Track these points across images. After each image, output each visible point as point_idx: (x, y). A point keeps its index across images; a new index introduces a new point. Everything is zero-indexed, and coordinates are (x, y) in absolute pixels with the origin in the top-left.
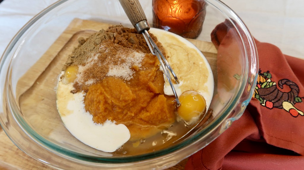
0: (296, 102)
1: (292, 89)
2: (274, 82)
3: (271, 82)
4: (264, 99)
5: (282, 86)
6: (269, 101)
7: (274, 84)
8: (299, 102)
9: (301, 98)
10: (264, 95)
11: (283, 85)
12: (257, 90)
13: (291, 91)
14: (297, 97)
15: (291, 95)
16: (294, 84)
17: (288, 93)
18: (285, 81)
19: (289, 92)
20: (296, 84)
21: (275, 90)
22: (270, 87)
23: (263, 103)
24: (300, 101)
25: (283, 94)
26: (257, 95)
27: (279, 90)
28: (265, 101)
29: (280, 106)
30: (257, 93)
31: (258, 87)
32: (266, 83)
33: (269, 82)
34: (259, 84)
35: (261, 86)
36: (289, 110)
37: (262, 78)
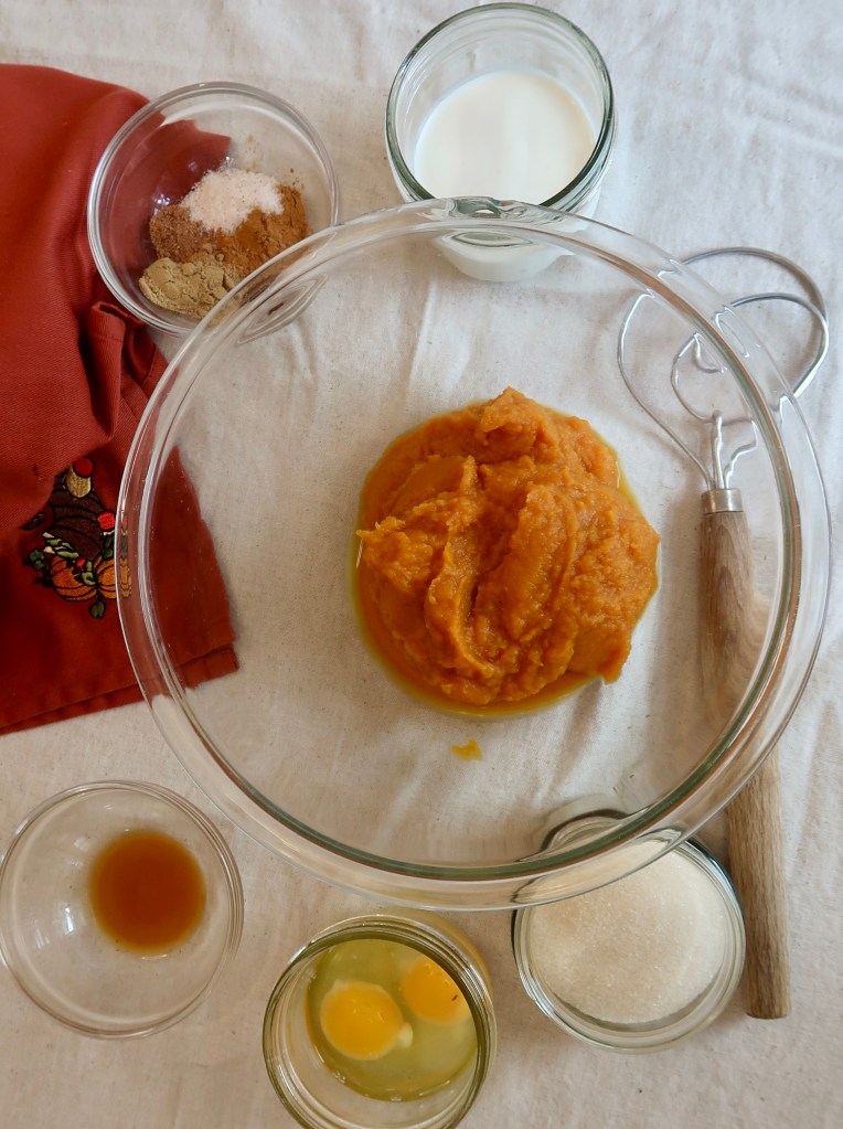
2: (46, 539)
3: (49, 545)
4: (103, 539)
6: (98, 525)
7: (47, 535)
10: (94, 541)
12: (94, 563)
21: (61, 527)
22: (65, 541)
25: (58, 506)
27: (55, 519)
28: (105, 534)
29: (93, 499)
30: (100, 558)
31: (86, 563)
32: (61, 553)
33: (53, 547)
34: (74, 565)
35: (77, 559)
36: (86, 477)
37: (56, 568)
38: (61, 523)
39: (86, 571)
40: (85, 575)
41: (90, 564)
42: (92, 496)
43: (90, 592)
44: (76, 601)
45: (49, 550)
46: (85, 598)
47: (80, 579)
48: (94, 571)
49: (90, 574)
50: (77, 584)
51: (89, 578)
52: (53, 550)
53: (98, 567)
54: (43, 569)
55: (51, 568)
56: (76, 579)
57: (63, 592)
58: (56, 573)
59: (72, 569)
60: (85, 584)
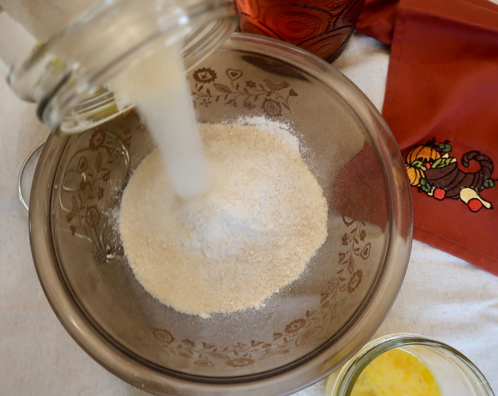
0: (485, 187)
1: (482, 167)
2: (453, 158)
3: (449, 158)
4: (432, 186)
5: (468, 163)
6: (441, 188)
7: (454, 160)
8: (490, 187)
9: (493, 181)
10: (434, 180)
11: (469, 161)
12: (424, 172)
13: (481, 170)
14: (489, 179)
15: (479, 176)
16: (486, 158)
17: (474, 174)
18: (474, 154)
19: (476, 173)
20: (489, 158)
21: (454, 170)
22: (445, 166)
23: (430, 192)
24: (492, 185)
25: (465, 177)
26: (422, 180)
27: (459, 170)
28: (434, 188)
29: (455, 196)
30: (424, 177)
31: (426, 168)
32: (440, 160)
33: (446, 159)
34: (429, 162)
35: (431, 165)
36: (469, 202)
37: (434, 152)
38: (455, 172)
39: (422, 165)
40: (420, 163)
41: (424, 169)
42: (457, 197)
43: (410, 160)
44: (411, 150)
45: (446, 156)
46: (409, 156)
47: (420, 159)
48: (419, 169)
49: (419, 166)
50: (419, 156)
51: (417, 164)
52: (444, 158)
53: (420, 172)
54: (438, 147)
55: (437, 151)
56: (422, 158)
57: (420, 148)
58: (432, 151)
59: (428, 160)
60: (416, 160)
